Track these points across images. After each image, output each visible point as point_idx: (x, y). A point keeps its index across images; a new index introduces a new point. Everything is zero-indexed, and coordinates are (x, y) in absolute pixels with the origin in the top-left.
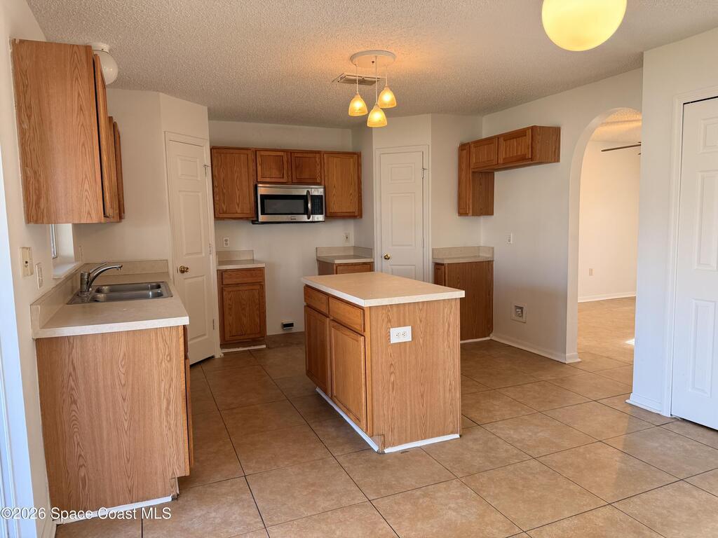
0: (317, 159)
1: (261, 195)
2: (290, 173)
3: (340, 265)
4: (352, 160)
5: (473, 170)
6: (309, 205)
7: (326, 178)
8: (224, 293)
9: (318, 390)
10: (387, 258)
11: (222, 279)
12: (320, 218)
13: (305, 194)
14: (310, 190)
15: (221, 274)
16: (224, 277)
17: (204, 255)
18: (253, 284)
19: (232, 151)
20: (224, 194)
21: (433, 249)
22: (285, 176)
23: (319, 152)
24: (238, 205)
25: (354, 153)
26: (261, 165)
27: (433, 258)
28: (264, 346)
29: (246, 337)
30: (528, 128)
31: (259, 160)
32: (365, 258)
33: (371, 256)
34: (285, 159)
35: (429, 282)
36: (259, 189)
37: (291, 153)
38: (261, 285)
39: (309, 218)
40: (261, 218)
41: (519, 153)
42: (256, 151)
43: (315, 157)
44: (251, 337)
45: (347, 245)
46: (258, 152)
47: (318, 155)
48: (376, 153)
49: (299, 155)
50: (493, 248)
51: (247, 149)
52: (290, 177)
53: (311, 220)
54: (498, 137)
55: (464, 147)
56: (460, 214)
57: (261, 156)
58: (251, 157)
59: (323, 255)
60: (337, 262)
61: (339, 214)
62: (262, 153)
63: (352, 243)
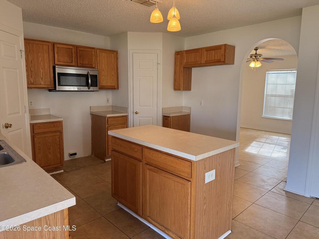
0: (93, 52)
1: (58, 73)
2: (76, 61)
3: (110, 117)
4: (113, 55)
5: (184, 66)
6: (90, 81)
7: (98, 65)
8: (35, 139)
9: (119, 204)
10: (136, 113)
11: (33, 129)
12: (95, 88)
13: (86, 74)
14: (89, 71)
15: (33, 126)
16: (34, 128)
17: (21, 114)
18: (55, 132)
19: (37, 42)
20: (31, 71)
21: (162, 108)
22: (73, 61)
23: (93, 48)
24: (42, 79)
25: (114, 51)
26: (57, 53)
27: (162, 113)
28: (62, 171)
29: (51, 167)
30: (222, 45)
31: (56, 50)
32: (123, 113)
33: (127, 112)
34: (73, 51)
35: (160, 126)
36: (57, 69)
37: (77, 47)
38: (61, 132)
39: (89, 89)
40: (58, 88)
41: (216, 58)
42: (54, 44)
43: (92, 51)
44: (54, 166)
45: (108, 105)
46: (55, 45)
47: (93, 50)
48: (130, 53)
49: (82, 49)
50: (191, 108)
51: (48, 42)
52: (76, 63)
53: (90, 90)
54: (201, 49)
55: (177, 53)
56: (175, 89)
57: (58, 47)
58: (51, 48)
59: (95, 111)
60: (108, 116)
61: (106, 87)
62: (58, 46)
63: (110, 103)
